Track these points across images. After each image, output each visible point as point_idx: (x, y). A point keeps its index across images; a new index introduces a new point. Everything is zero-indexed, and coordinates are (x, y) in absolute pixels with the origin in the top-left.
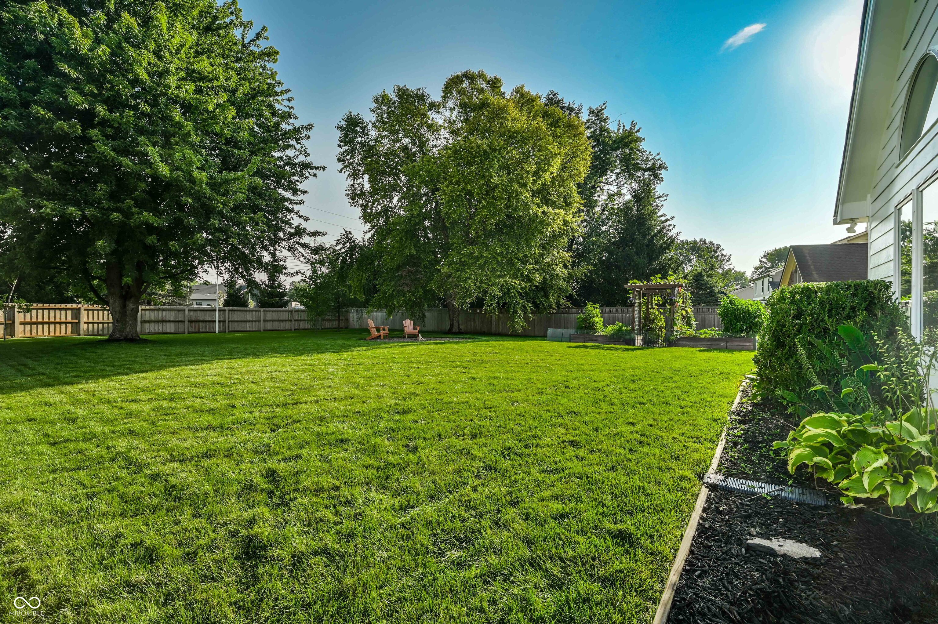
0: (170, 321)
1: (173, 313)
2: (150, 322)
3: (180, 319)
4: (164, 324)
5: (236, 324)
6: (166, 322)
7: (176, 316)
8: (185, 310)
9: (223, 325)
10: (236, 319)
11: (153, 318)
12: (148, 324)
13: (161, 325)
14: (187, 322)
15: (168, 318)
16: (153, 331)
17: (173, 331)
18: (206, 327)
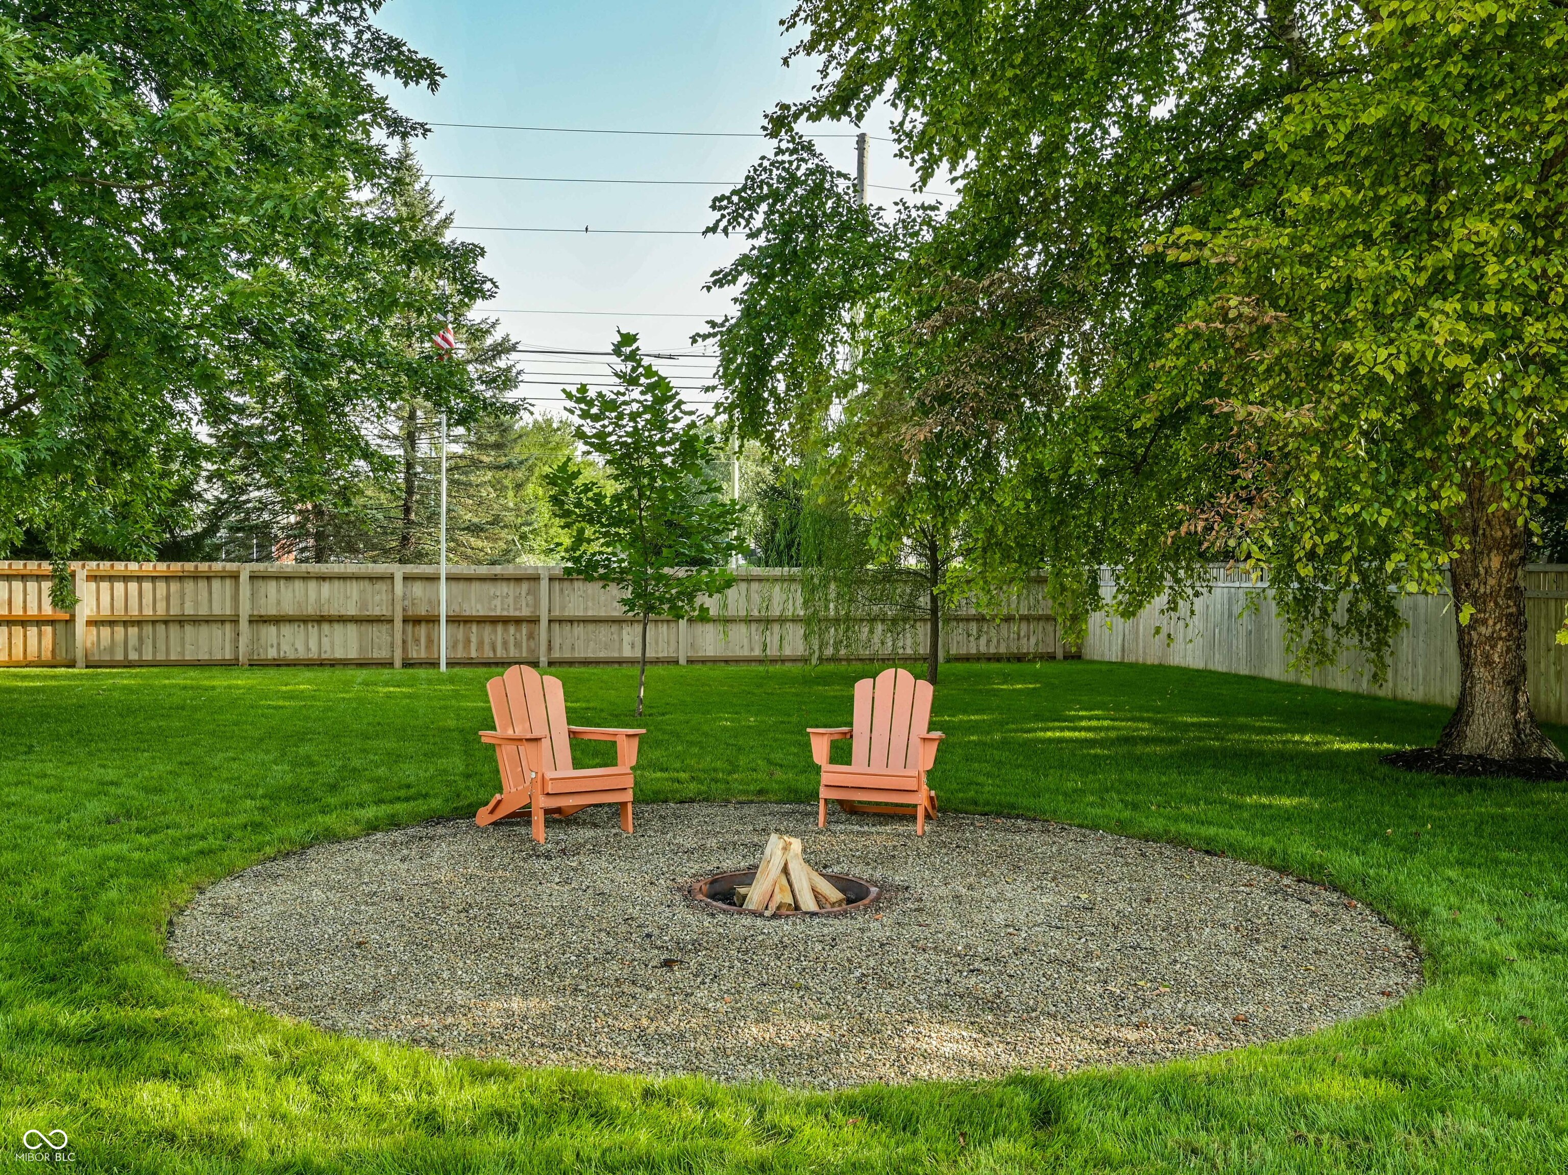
0: (343, 620)
1: (354, 588)
2: (278, 620)
3: (377, 612)
4: (326, 627)
5: (579, 630)
6: (331, 620)
7: (364, 604)
8: (391, 578)
9: (531, 636)
10: (580, 613)
11: (289, 609)
12: (273, 629)
13: (313, 630)
14: (398, 624)
15: (334, 610)
16: (291, 655)
17: (353, 654)
18: (468, 641)
